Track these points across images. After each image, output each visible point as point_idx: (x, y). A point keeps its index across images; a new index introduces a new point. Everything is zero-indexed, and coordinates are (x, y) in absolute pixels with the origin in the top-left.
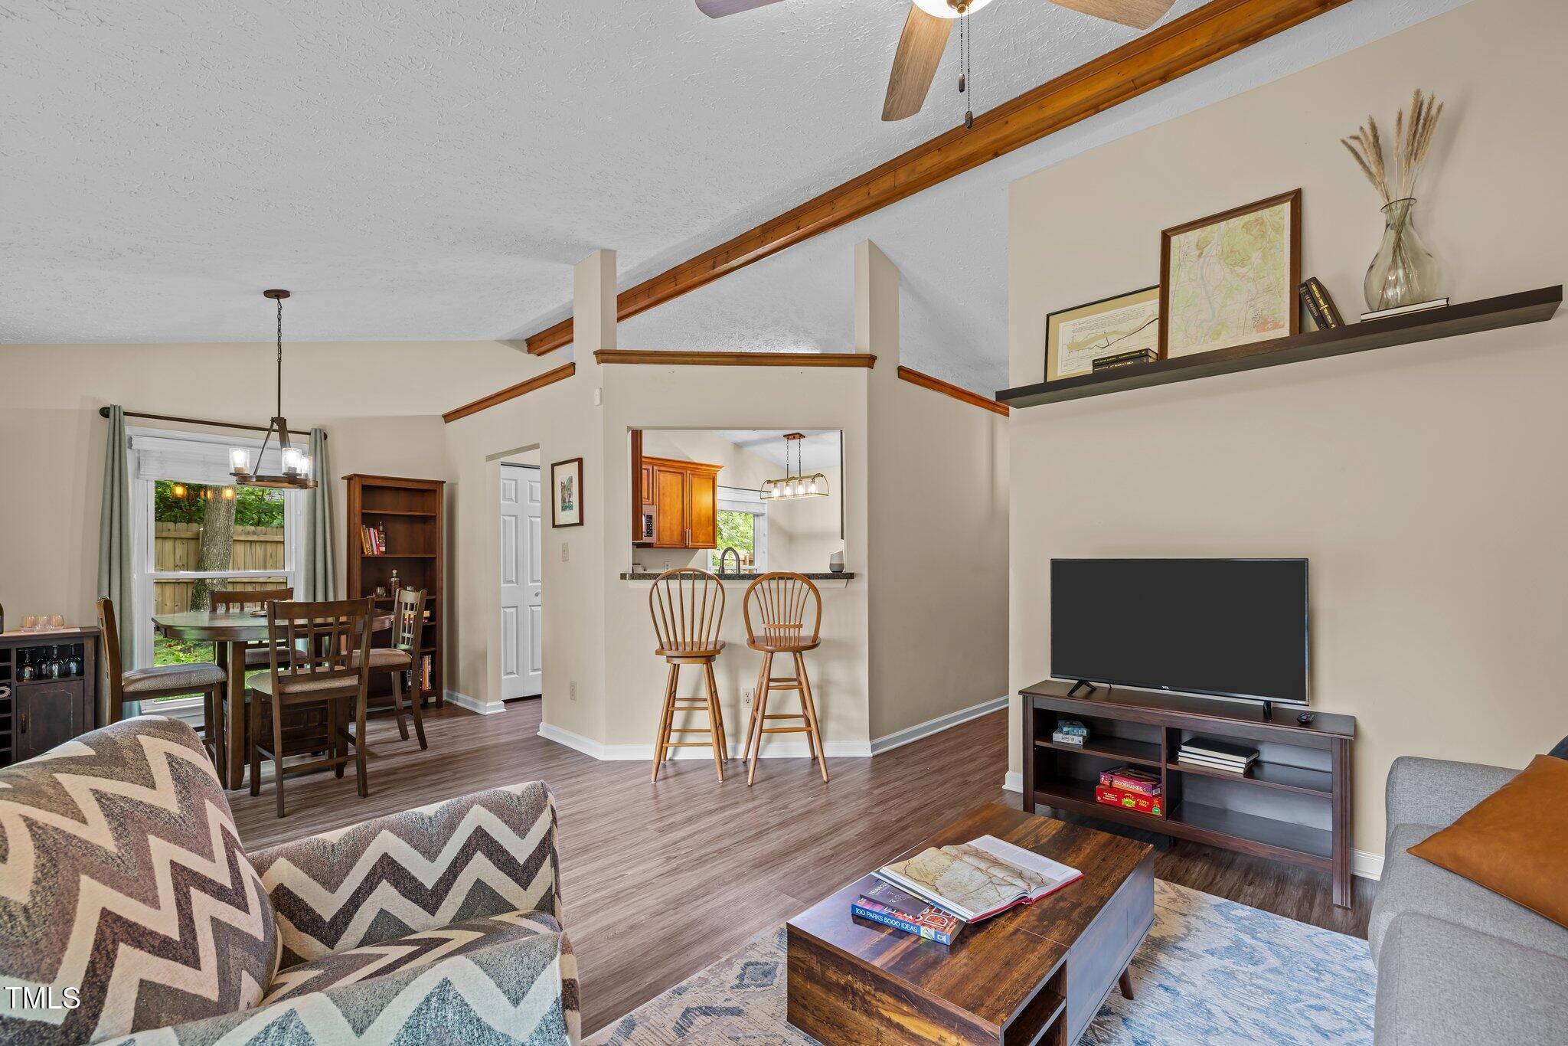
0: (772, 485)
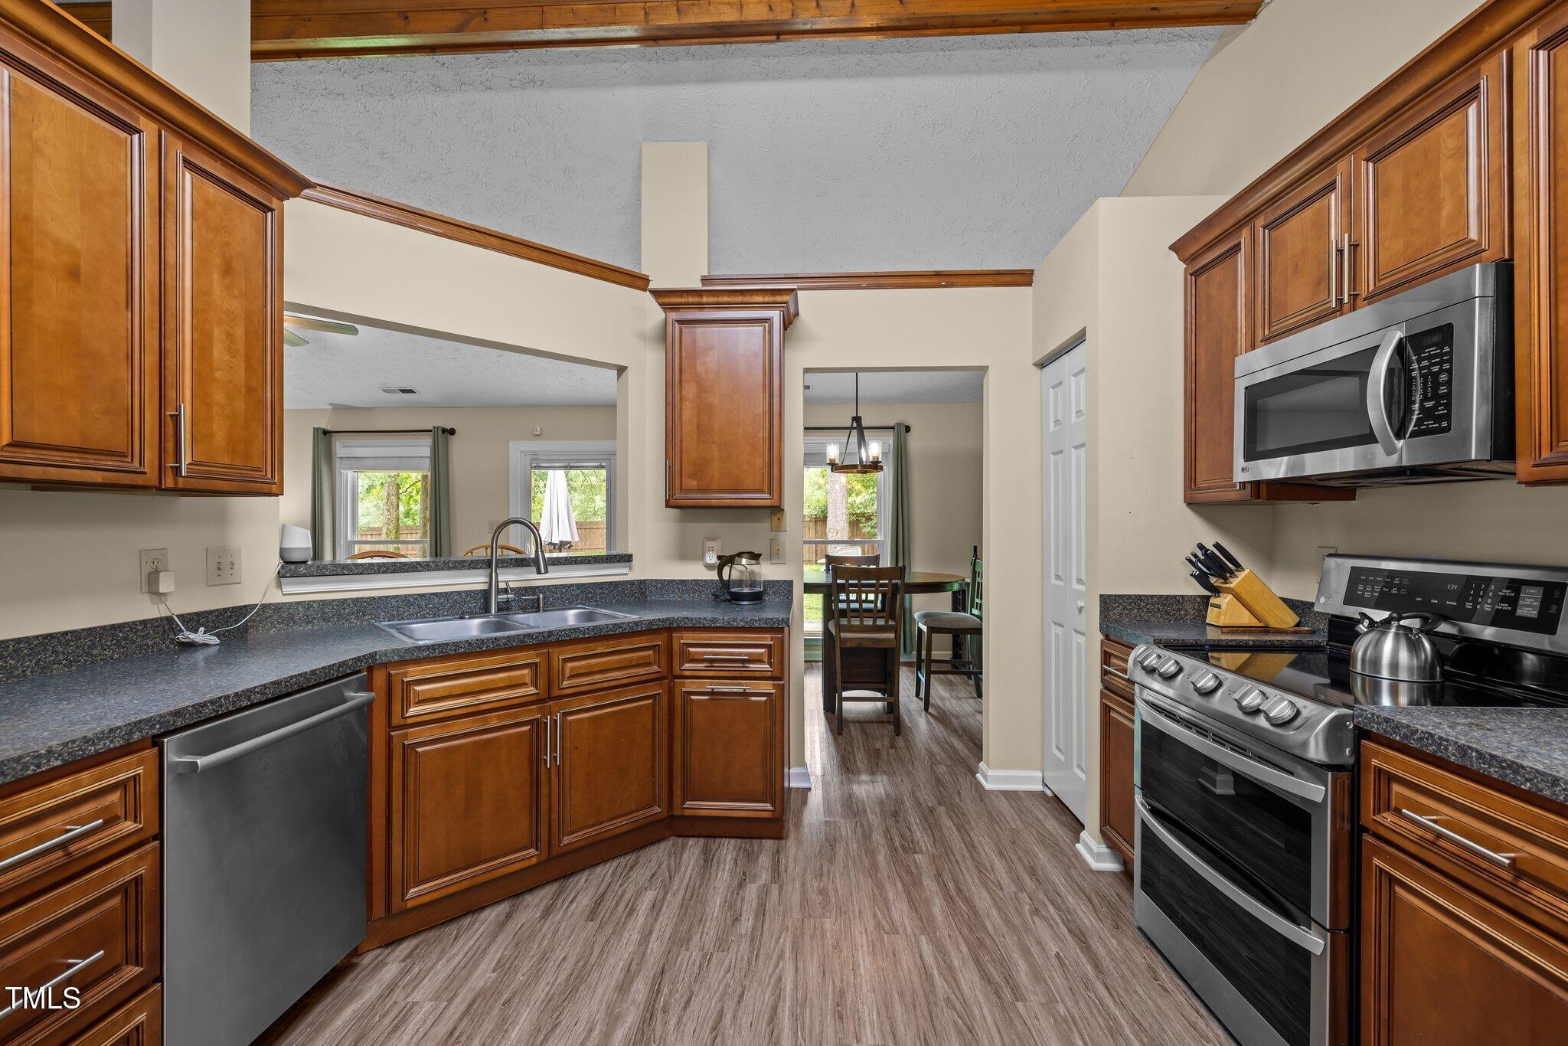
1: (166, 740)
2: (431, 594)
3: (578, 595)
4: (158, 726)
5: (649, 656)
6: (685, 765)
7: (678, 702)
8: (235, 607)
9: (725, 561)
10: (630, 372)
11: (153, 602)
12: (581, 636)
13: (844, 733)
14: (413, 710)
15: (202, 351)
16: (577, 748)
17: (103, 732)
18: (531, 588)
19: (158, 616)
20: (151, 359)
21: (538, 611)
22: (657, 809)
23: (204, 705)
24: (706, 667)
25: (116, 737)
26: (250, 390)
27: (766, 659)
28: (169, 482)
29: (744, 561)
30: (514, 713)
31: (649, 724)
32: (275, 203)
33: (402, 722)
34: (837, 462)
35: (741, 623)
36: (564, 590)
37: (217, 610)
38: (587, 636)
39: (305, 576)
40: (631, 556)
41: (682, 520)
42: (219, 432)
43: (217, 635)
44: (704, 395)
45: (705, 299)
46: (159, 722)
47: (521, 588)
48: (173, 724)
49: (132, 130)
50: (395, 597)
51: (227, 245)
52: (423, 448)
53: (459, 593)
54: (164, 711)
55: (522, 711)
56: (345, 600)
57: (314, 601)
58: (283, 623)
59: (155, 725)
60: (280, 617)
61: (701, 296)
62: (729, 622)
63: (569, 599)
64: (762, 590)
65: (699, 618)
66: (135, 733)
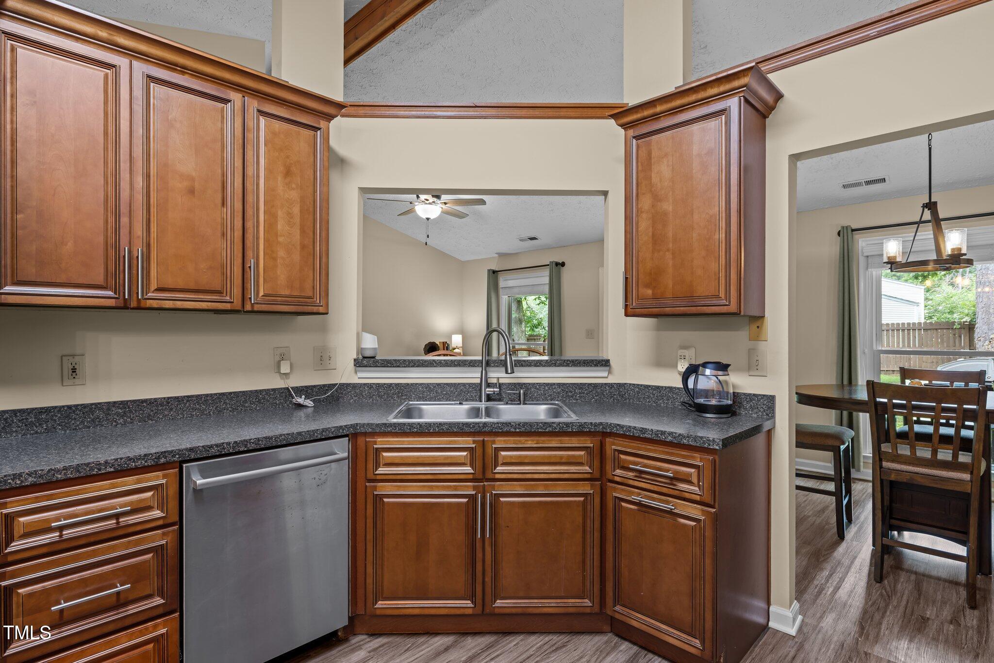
1: (184, 465)
2: (445, 384)
3: (559, 393)
4: (177, 456)
5: (580, 456)
6: (616, 569)
7: (610, 505)
8: (331, 384)
9: (693, 370)
10: (610, 195)
11: (281, 379)
12: (513, 430)
13: (886, 582)
14: (382, 470)
15: (271, 226)
16: (508, 527)
17: (140, 456)
18: (519, 384)
19: (285, 387)
20: (238, 234)
21: (519, 404)
22: (587, 602)
23: (211, 447)
24: (636, 476)
25: (149, 459)
26: (303, 247)
27: (695, 480)
28: (248, 307)
29: (708, 372)
30: (454, 486)
31: (580, 520)
32: (322, 124)
33: (373, 477)
34: (898, 259)
35: (670, 438)
36: (547, 388)
37: (319, 385)
38: (518, 430)
39: (366, 366)
40: (608, 361)
41: (658, 329)
42: (282, 275)
43: (314, 401)
44: (659, 203)
45: (659, 109)
46: (178, 454)
47: (510, 384)
48: (188, 456)
49: (226, 101)
50: (421, 384)
51: (288, 157)
52: (543, 278)
53: (464, 385)
54: (183, 447)
55: (461, 486)
56: (391, 384)
57: (374, 384)
58: (357, 396)
59: (176, 455)
60: (355, 392)
61: (655, 106)
62: (657, 434)
63: (551, 395)
64: (730, 402)
65: (630, 427)
66: (162, 458)
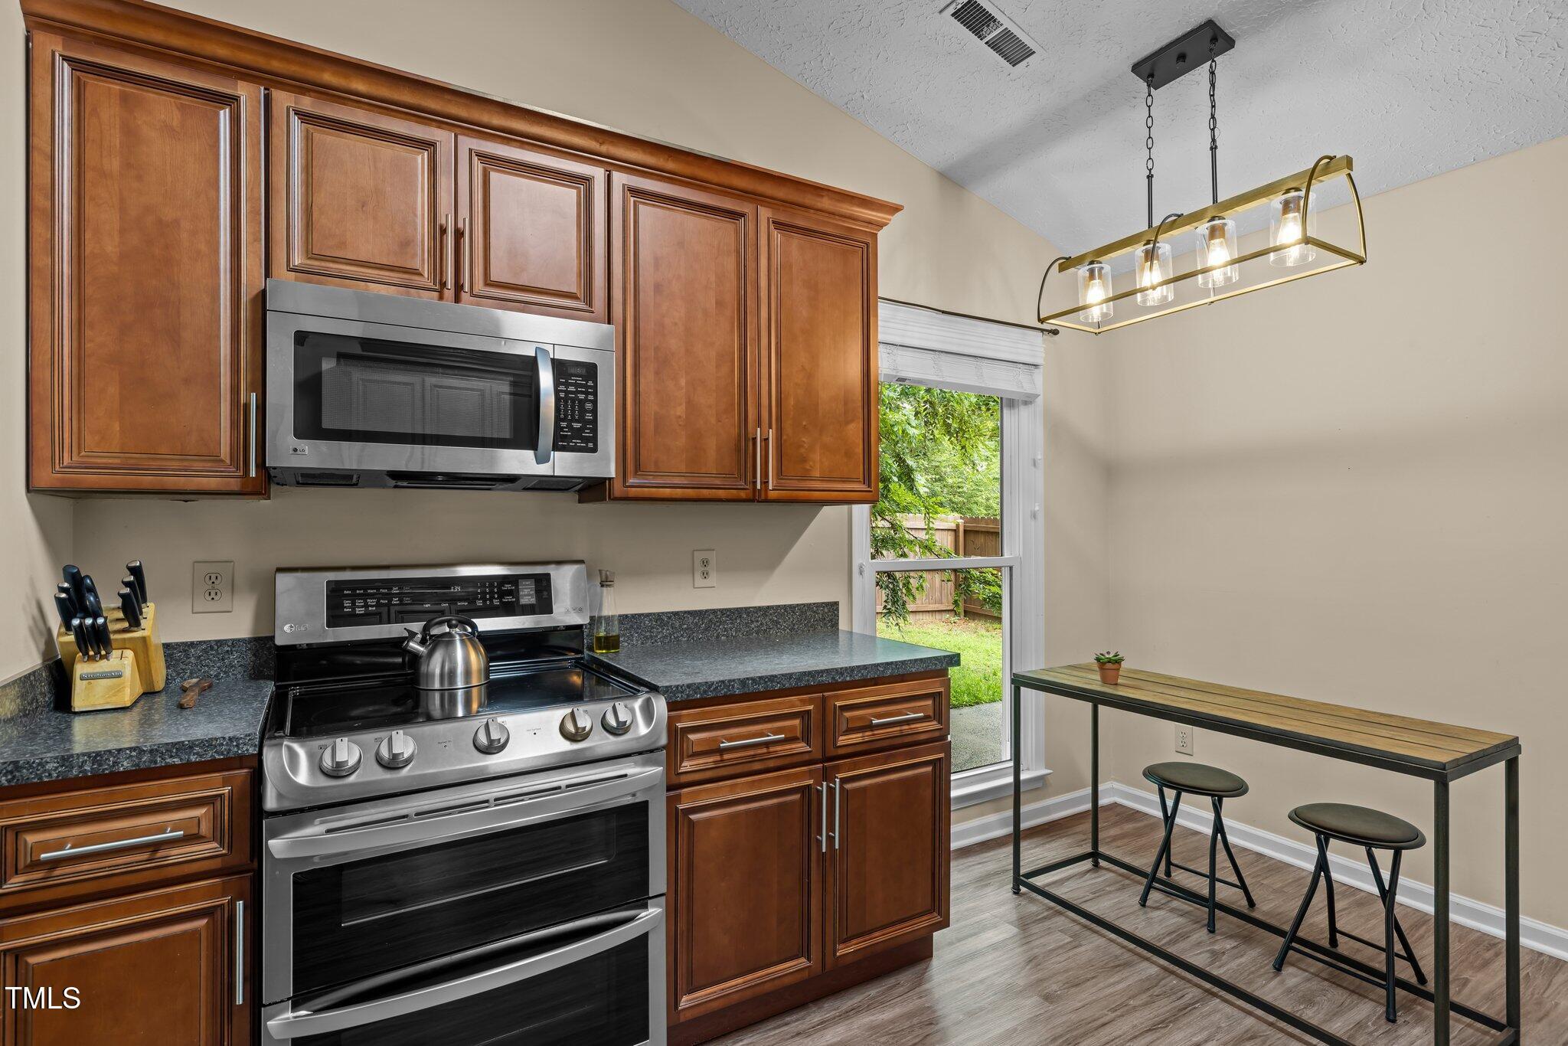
0: (1083, 271)
